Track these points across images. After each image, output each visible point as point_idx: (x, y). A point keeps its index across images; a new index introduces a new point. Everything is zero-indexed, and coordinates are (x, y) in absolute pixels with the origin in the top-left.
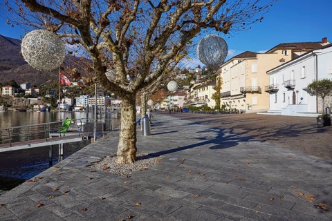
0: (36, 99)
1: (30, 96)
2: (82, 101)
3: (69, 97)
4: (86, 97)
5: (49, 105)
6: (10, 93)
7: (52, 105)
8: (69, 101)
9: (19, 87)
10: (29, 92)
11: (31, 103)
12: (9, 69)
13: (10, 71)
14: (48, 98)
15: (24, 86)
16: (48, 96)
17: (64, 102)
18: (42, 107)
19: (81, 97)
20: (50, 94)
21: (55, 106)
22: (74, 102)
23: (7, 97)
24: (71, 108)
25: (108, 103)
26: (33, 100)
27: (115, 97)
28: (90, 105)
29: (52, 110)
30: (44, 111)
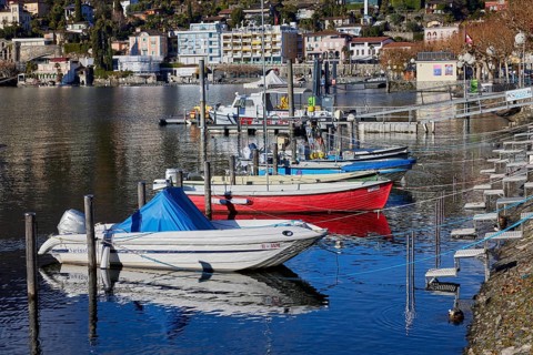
0: (40, 42)
1: (19, 31)
2: (197, 43)
3: (154, 29)
4: (211, 27)
5: (86, 62)
7: (99, 61)
8: (151, 45)
10: (12, 16)
11: (25, 55)
14: (75, 37)
16: (77, 28)
17: (135, 51)
18: (65, 68)
19: (195, 27)
20: (80, 19)
21: (108, 65)
22: (171, 48)
24: (164, 70)
25: (295, 49)
26: (31, 46)
27: (316, 27)
28: (227, 59)
29: (98, 80)
30: (75, 82)
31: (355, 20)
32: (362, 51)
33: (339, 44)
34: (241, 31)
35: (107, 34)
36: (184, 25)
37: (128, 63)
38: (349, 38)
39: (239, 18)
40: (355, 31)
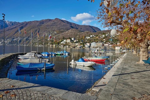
0: (78, 44)
1: (76, 43)
2: (93, 44)
3: (89, 43)
4: (95, 43)
5: (82, 46)
6: (69, 42)
8: (88, 44)
9: (71, 39)
10: (75, 41)
12: (63, 32)
13: (64, 33)
15: (73, 39)
16: (81, 42)
17: (87, 45)
18: (80, 46)
19: (93, 43)
21: (84, 46)
22: (90, 45)
23: (69, 43)
24: (89, 47)
25: (103, 45)
26: (77, 44)
27: (105, 43)
28: (96, 46)
29: (83, 48)
30: (81, 48)
31: (110, 42)
32: (110, 46)
33: (108, 45)
34: (98, 43)
35: (84, 43)
36: (92, 42)
37: (86, 46)
38: (109, 44)
39: (97, 42)
40: (110, 43)
